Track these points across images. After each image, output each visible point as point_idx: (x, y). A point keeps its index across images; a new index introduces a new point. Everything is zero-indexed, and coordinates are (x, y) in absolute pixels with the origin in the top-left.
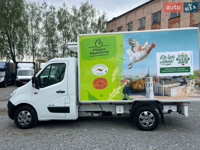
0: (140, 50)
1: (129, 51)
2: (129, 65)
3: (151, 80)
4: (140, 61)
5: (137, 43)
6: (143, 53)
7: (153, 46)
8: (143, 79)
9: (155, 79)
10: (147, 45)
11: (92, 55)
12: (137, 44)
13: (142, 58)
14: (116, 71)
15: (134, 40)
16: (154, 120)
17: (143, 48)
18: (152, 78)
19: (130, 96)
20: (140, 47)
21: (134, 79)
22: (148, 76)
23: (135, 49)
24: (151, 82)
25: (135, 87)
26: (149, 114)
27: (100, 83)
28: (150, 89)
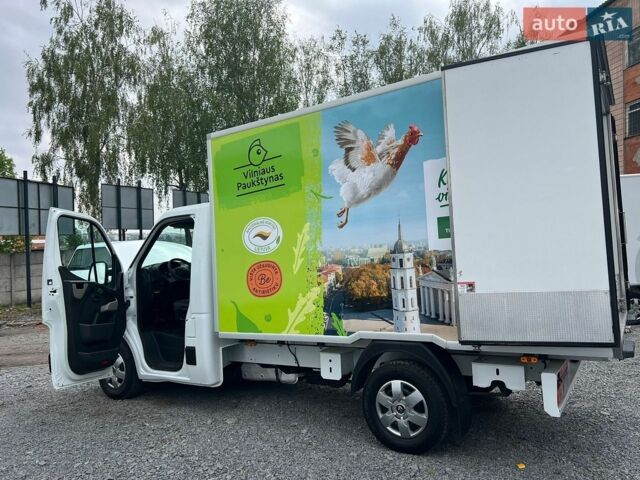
0: (370, 158)
1: (337, 167)
2: (339, 215)
3: (409, 264)
4: (372, 200)
5: (361, 134)
6: (381, 167)
7: (413, 138)
8: (384, 261)
9: (422, 261)
10: (392, 137)
11: (242, 191)
12: (361, 139)
13: (377, 188)
14: (304, 236)
15: (351, 128)
16: (425, 416)
17: (379, 149)
18: (410, 255)
19: (344, 322)
20: (370, 148)
21: (356, 261)
22: (397, 249)
23: (357, 157)
24: (410, 273)
25: (359, 288)
26: (407, 391)
27: (265, 278)
28: (407, 298)
